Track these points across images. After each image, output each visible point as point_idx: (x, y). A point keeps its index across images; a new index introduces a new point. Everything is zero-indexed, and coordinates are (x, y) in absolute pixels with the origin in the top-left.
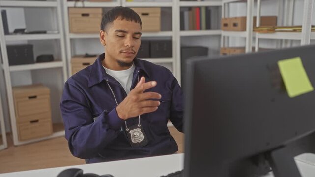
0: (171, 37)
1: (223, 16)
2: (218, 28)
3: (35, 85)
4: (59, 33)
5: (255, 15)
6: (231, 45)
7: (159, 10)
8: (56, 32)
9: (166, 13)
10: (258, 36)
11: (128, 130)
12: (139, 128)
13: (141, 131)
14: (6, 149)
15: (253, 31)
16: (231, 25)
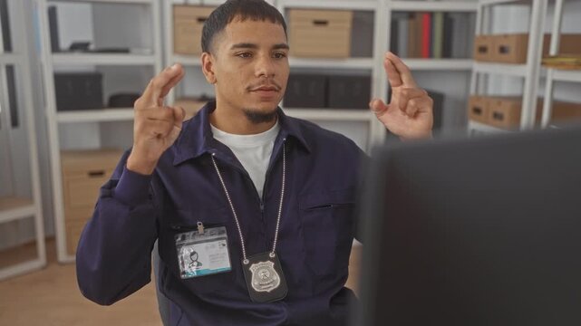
0: (370, 71)
1: (478, 32)
2: (466, 56)
3: (105, 150)
4: (153, 53)
5: (548, 31)
6: (491, 91)
7: (348, 17)
8: (148, 51)
9: (362, 22)
10: (553, 74)
11: (246, 262)
12: (272, 260)
13: (275, 267)
14: (44, 268)
15: (543, 64)
16: (493, 50)
